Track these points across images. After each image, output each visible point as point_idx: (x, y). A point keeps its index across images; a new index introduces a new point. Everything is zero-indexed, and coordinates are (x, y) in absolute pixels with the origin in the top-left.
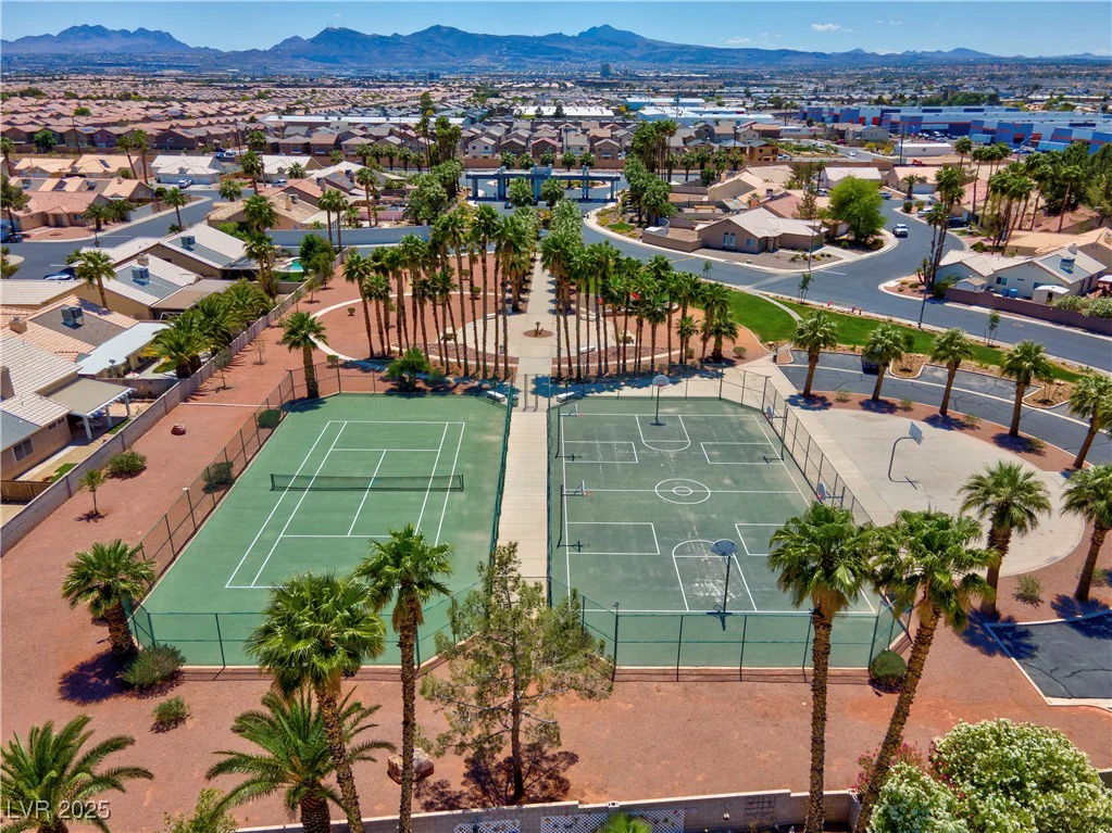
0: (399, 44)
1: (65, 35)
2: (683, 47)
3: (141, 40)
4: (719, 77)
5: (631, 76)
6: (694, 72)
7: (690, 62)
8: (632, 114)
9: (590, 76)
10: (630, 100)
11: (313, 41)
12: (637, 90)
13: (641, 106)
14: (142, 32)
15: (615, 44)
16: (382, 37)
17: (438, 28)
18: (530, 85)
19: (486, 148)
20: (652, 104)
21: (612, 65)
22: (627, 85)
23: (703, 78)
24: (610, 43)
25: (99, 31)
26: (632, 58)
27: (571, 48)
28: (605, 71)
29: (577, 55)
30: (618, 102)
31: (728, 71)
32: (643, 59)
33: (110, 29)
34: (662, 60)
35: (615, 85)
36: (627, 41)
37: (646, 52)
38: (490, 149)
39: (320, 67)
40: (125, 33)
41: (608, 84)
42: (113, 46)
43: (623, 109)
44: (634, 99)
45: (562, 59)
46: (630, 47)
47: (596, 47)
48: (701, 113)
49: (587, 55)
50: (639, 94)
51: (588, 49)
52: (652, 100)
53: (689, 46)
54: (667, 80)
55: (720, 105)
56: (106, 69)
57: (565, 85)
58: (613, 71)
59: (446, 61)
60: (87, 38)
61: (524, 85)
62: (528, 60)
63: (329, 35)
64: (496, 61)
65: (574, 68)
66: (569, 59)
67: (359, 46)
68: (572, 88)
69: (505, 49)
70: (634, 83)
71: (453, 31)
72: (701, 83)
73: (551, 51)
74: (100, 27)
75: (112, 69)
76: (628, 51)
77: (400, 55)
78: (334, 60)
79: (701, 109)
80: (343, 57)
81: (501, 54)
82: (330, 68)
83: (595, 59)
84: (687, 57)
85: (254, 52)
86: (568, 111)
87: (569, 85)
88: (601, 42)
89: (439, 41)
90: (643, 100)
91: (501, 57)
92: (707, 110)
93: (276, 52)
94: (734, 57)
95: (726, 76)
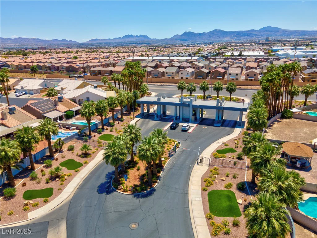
0: (204, 35)
1: (124, 37)
2: (296, 31)
3: (141, 38)
4: (309, 40)
5: (276, 40)
6: (299, 38)
7: (298, 35)
8: (274, 53)
9: (261, 41)
10: (273, 48)
11: (181, 35)
12: (277, 45)
13: (277, 50)
14: (141, 36)
15: (271, 31)
16: (200, 33)
17: (216, 30)
18: (240, 45)
19: (187, 74)
20: (282, 49)
21: (269, 38)
22: (274, 43)
23: (303, 40)
24: (270, 31)
25: (131, 36)
26: (277, 35)
27: (256, 33)
28: (267, 39)
29: (258, 35)
30: (269, 49)
31: (312, 38)
32: (281, 35)
33: (134, 35)
34: (287, 35)
35: (269, 43)
36: (276, 30)
37: (282, 33)
38: (189, 74)
39: (182, 42)
40: (137, 36)
41: (267, 43)
42: (133, 39)
43: (270, 51)
44: (276, 48)
45: (253, 37)
46: (277, 32)
47: (265, 33)
48: (306, 52)
49: (261, 35)
50: (278, 46)
51: (262, 33)
52: (282, 48)
53: (298, 31)
54: (289, 41)
55: (313, 49)
56: (129, 45)
57: (252, 44)
58: (270, 40)
59: (217, 39)
60: (128, 38)
61: (239, 45)
62: (242, 37)
63: (186, 34)
64: (232, 38)
65: (256, 39)
66: (255, 37)
67: (193, 36)
68: (254, 45)
69: (235, 35)
70: (276, 43)
71: (220, 31)
72: (302, 41)
73: (250, 34)
74: (132, 35)
75: (131, 45)
76: (276, 33)
77: (204, 38)
78: (186, 40)
79: (306, 51)
80: (189, 39)
81: (234, 36)
82: (185, 42)
83: (264, 36)
84: (297, 34)
85: (166, 39)
86: (244, 53)
87: (253, 44)
88: (267, 31)
89: (215, 33)
90: (279, 48)
91: (234, 37)
92: (308, 51)
93: (171, 39)
94: (315, 33)
95: (312, 39)
